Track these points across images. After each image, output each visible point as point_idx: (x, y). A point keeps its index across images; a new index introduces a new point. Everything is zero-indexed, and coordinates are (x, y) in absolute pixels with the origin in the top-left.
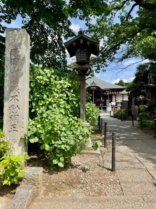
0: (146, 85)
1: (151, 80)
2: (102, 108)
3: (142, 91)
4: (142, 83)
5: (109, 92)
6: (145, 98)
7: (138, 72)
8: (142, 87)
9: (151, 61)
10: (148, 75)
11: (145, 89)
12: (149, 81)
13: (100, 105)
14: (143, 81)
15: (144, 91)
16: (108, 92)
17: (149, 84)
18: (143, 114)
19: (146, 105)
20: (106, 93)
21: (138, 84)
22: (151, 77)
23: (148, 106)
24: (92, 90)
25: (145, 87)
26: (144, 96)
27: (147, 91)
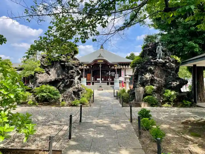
0: (154, 61)
1: (160, 54)
2: (110, 84)
3: (149, 68)
4: (149, 58)
5: (118, 66)
6: (153, 77)
7: (145, 44)
8: (149, 63)
9: (162, 32)
10: (157, 48)
11: (153, 65)
12: (158, 55)
13: (108, 79)
14: (151, 56)
15: (151, 67)
16: (116, 66)
17: (158, 59)
18: (149, 97)
19: (154, 85)
20: (114, 67)
21: (145, 59)
22: (160, 50)
23: (156, 86)
24: (99, 63)
25: (153, 63)
26: (151, 74)
27: (155, 68)
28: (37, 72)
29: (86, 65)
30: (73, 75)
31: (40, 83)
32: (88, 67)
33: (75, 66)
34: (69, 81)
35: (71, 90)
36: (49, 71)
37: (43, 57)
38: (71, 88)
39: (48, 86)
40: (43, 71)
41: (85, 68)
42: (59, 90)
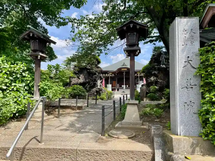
0: (158, 67)
3: (153, 72)
4: (154, 64)
6: (157, 79)
8: (153, 69)
10: (161, 57)
11: (157, 70)
12: (162, 62)
14: (156, 63)
15: (155, 72)
16: (139, 73)
17: (161, 65)
18: (151, 94)
19: (157, 86)
20: (137, 74)
22: (163, 58)
23: (159, 87)
24: (123, 71)
25: (157, 69)
26: (156, 77)
27: (159, 73)
28: (71, 77)
29: (111, 73)
30: (96, 79)
31: (73, 85)
32: (113, 75)
33: (98, 73)
34: (93, 83)
35: (94, 89)
36: (79, 76)
37: (75, 66)
38: (94, 88)
39: (78, 86)
40: (75, 77)
41: (111, 75)
42: (86, 90)
